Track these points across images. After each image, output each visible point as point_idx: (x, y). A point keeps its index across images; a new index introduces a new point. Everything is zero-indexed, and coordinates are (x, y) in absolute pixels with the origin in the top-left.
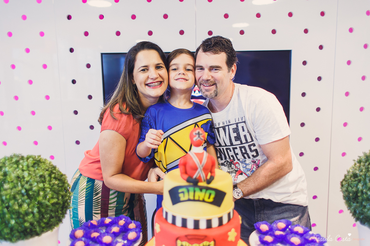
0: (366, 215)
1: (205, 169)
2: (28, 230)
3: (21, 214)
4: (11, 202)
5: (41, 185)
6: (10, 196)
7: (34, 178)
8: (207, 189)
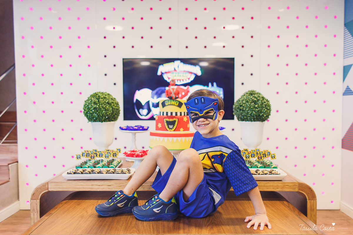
8: (176, 101)
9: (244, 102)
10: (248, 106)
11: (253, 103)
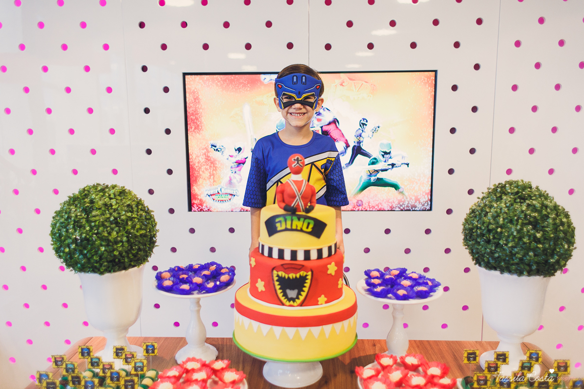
0: (480, 253)
1: (304, 197)
2: (117, 260)
3: (111, 241)
4: (101, 229)
5: (129, 214)
6: (99, 222)
7: (121, 207)
8: (306, 218)
9: (501, 220)
10: (515, 234)
11: (530, 227)
